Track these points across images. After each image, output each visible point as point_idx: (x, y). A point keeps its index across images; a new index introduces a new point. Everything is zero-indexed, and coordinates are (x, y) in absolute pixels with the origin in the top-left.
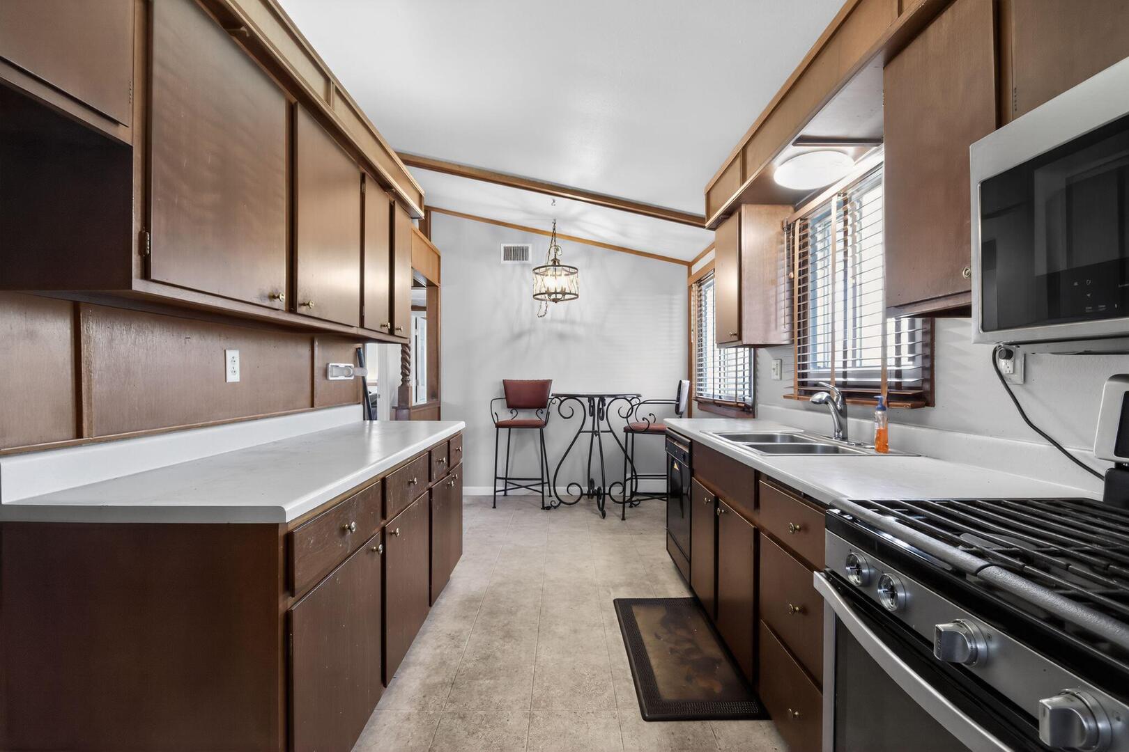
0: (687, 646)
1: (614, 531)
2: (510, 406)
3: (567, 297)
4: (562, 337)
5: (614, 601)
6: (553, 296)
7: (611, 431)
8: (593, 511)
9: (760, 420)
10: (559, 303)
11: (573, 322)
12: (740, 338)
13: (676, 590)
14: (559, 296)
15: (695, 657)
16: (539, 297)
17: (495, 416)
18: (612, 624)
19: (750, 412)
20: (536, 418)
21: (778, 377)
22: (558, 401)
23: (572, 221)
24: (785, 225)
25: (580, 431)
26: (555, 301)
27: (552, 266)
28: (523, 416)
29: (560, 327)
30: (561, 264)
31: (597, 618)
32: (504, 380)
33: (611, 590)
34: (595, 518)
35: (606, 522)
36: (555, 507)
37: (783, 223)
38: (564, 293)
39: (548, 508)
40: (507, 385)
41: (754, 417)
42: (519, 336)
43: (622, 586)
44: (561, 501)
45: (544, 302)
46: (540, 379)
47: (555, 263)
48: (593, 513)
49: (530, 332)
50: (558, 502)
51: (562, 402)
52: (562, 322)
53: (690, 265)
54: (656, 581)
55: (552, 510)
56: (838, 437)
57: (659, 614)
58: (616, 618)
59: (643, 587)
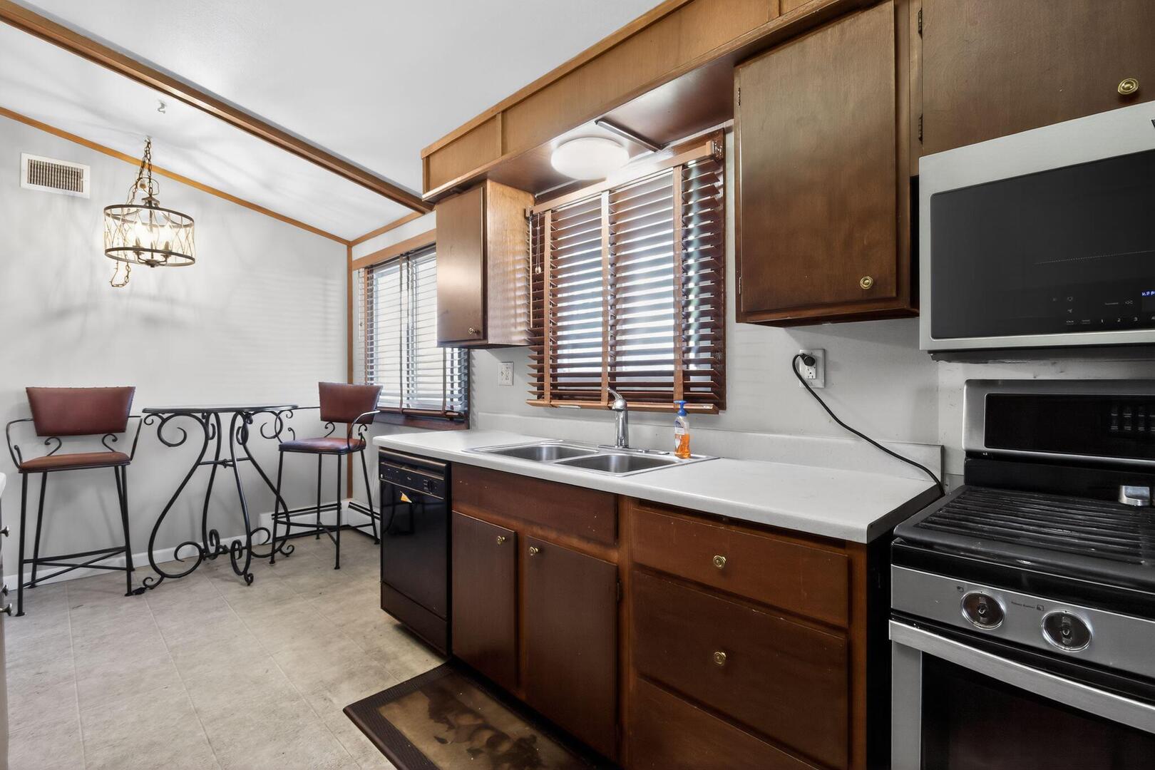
0: (487, 735)
1: (278, 600)
2: (41, 432)
3: (172, 259)
4: (151, 322)
5: (345, 711)
6: (147, 256)
7: (250, 458)
8: (224, 578)
9: (477, 430)
10: (157, 268)
11: (172, 301)
12: (485, 337)
13: (419, 662)
14: (158, 257)
15: (505, 747)
16: (114, 253)
17: (15, 452)
18: (364, 750)
19: (463, 422)
20: (102, 449)
21: (509, 382)
22: (158, 421)
23: (182, 145)
24: (528, 215)
25: (198, 463)
26: (151, 263)
27: (144, 207)
28: (72, 448)
29: (148, 307)
30: (160, 206)
31: (335, 751)
32: (27, 388)
33: (328, 695)
34: (235, 589)
35: (255, 589)
36: (152, 588)
37: (525, 211)
38: (167, 253)
39: (140, 591)
40: (34, 397)
41: (468, 428)
42: (63, 314)
43: (341, 682)
44: (163, 575)
45: (122, 265)
46: (108, 387)
47: (150, 203)
48: (227, 580)
49: (85, 309)
50: (157, 577)
51: (164, 421)
52: (153, 298)
53: (350, 245)
54: (383, 657)
55: (148, 592)
56: (621, 445)
57: (420, 705)
58: (364, 738)
59: (371, 672)
